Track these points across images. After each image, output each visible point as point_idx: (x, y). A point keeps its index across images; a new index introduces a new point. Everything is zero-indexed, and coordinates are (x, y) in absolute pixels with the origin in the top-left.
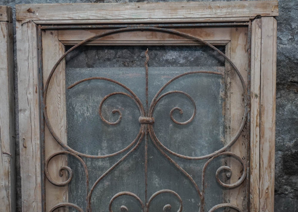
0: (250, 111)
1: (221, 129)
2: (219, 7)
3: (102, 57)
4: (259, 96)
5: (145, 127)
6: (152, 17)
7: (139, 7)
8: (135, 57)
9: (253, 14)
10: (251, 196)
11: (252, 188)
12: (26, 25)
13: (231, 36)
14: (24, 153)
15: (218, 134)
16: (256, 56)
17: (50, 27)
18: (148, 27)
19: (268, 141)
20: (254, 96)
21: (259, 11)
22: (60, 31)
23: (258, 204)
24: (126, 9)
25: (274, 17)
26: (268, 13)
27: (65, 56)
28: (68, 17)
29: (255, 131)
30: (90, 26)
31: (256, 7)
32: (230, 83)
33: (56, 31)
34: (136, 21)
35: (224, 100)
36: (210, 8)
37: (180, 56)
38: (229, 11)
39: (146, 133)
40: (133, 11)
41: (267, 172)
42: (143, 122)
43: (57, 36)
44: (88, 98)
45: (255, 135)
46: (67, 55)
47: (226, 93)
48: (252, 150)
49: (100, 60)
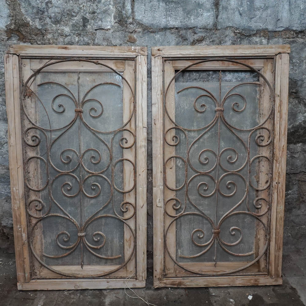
0: (275, 104)
1: (257, 115)
2: (259, 48)
3: (192, 78)
4: (280, 96)
5: (219, 113)
6: (224, 53)
7: (217, 48)
8: (210, 78)
9: (277, 52)
10: (275, 150)
11: (275, 146)
12: (157, 57)
13: (264, 64)
14: (154, 127)
15: (256, 118)
16: (278, 74)
17: (169, 59)
18: (222, 59)
19: (284, 120)
20: (277, 96)
21: (280, 50)
22: (173, 61)
23: (278, 155)
24: (210, 49)
25: (288, 53)
26: (285, 51)
27: (175, 77)
28: (179, 53)
29: (277, 115)
30: (191, 58)
31: (279, 48)
32: (263, 90)
33: (172, 61)
34: (216, 55)
35: (259, 100)
36: (254, 48)
37: (233, 78)
38: (265, 50)
39: (219, 116)
40: (214, 50)
41: (283, 137)
42: (218, 110)
43: (172, 64)
44: (187, 99)
45: (277, 117)
46: (176, 76)
47: (260, 96)
48: (276, 125)
49: (190, 80)
